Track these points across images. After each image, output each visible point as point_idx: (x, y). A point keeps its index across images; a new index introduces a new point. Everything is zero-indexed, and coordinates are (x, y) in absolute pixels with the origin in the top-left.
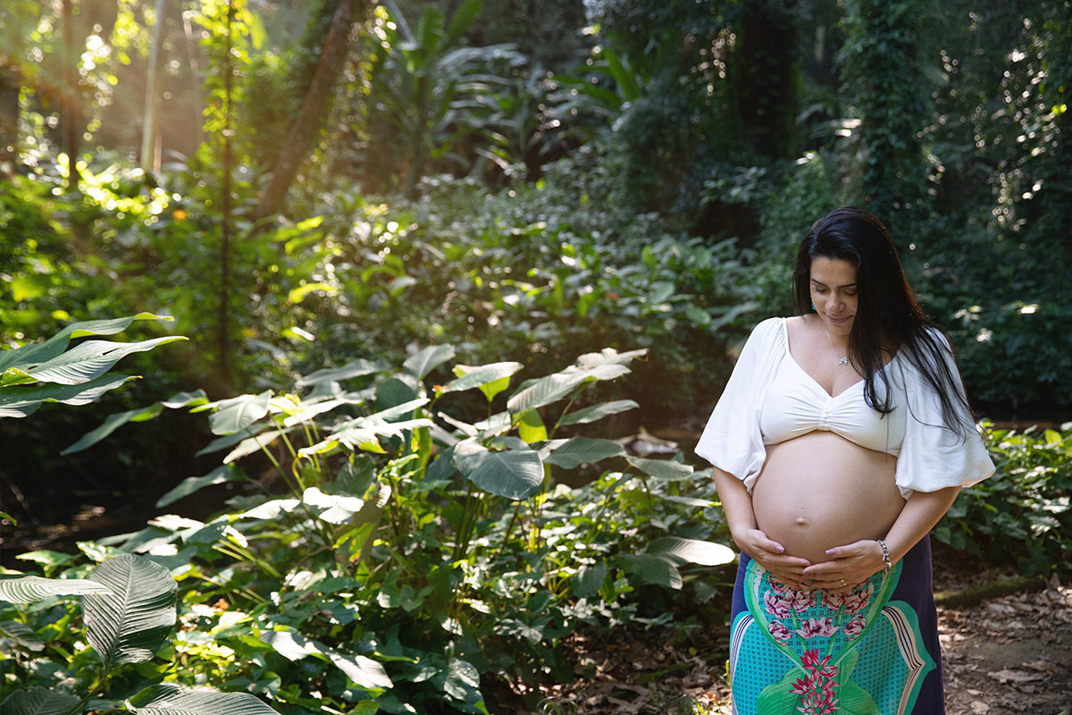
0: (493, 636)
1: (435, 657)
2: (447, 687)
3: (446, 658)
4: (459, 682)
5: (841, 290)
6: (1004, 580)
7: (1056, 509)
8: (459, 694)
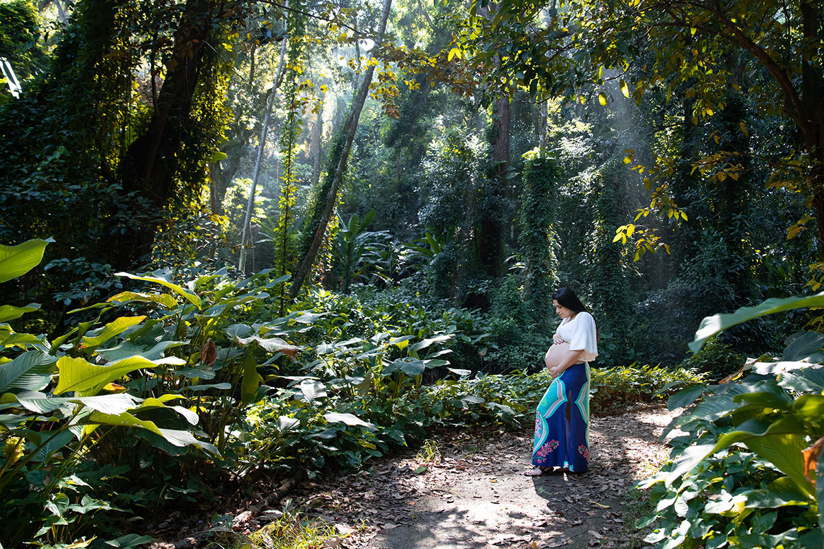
0: (407, 423)
1: (389, 428)
3: (393, 428)
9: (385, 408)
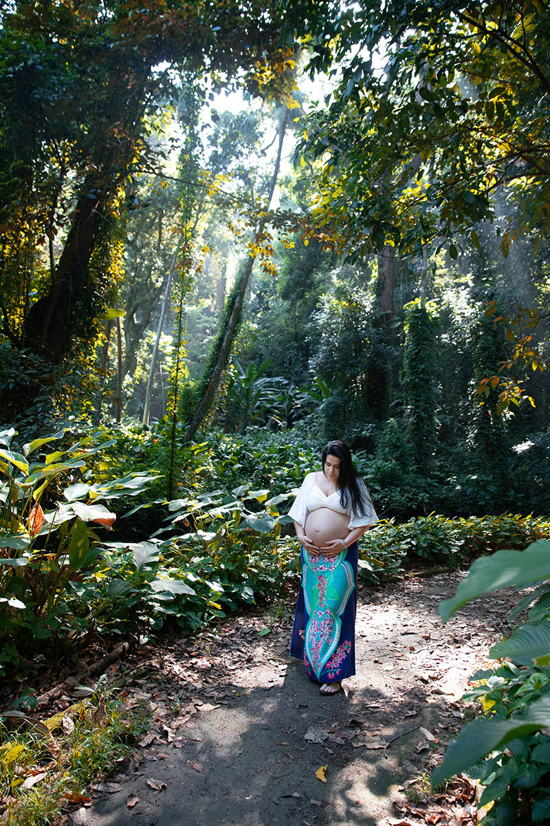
0: (259, 580)
1: (239, 585)
2: (243, 595)
3: (243, 586)
4: (247, 594)
5: (334, 466)
6: (441, 568)
7: (459, 544)
8: (247, 597)
9: (237, 564)
